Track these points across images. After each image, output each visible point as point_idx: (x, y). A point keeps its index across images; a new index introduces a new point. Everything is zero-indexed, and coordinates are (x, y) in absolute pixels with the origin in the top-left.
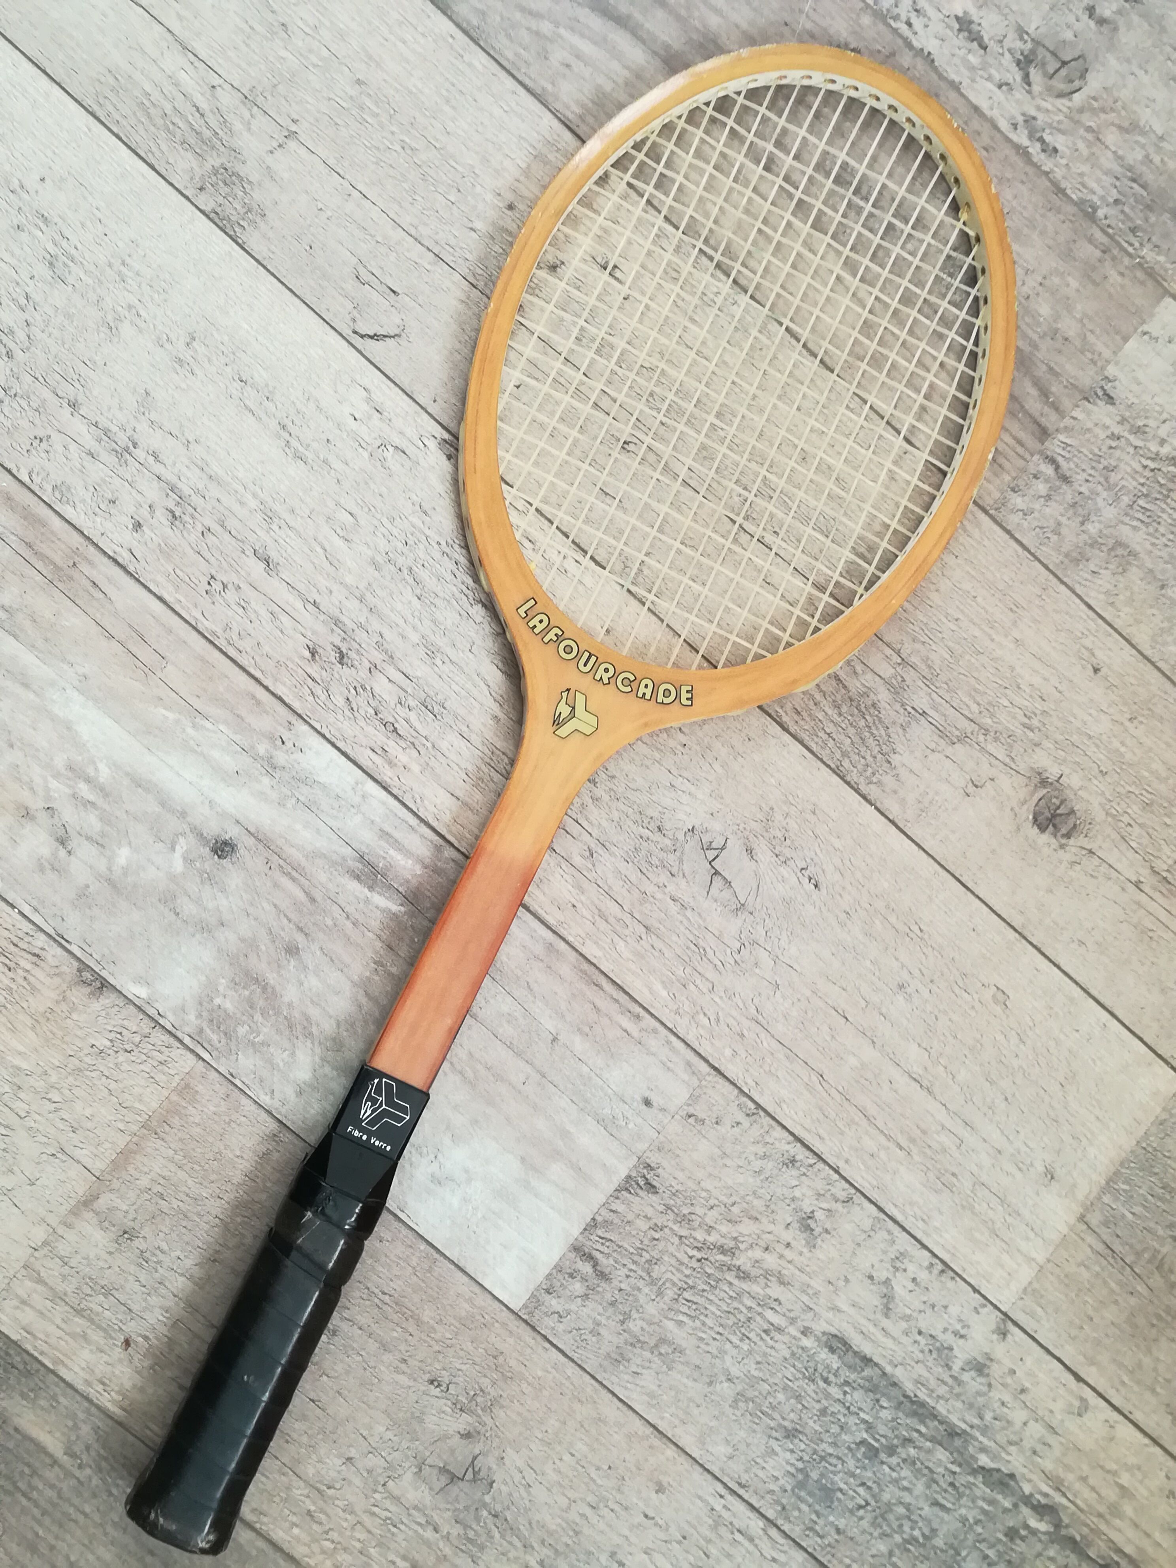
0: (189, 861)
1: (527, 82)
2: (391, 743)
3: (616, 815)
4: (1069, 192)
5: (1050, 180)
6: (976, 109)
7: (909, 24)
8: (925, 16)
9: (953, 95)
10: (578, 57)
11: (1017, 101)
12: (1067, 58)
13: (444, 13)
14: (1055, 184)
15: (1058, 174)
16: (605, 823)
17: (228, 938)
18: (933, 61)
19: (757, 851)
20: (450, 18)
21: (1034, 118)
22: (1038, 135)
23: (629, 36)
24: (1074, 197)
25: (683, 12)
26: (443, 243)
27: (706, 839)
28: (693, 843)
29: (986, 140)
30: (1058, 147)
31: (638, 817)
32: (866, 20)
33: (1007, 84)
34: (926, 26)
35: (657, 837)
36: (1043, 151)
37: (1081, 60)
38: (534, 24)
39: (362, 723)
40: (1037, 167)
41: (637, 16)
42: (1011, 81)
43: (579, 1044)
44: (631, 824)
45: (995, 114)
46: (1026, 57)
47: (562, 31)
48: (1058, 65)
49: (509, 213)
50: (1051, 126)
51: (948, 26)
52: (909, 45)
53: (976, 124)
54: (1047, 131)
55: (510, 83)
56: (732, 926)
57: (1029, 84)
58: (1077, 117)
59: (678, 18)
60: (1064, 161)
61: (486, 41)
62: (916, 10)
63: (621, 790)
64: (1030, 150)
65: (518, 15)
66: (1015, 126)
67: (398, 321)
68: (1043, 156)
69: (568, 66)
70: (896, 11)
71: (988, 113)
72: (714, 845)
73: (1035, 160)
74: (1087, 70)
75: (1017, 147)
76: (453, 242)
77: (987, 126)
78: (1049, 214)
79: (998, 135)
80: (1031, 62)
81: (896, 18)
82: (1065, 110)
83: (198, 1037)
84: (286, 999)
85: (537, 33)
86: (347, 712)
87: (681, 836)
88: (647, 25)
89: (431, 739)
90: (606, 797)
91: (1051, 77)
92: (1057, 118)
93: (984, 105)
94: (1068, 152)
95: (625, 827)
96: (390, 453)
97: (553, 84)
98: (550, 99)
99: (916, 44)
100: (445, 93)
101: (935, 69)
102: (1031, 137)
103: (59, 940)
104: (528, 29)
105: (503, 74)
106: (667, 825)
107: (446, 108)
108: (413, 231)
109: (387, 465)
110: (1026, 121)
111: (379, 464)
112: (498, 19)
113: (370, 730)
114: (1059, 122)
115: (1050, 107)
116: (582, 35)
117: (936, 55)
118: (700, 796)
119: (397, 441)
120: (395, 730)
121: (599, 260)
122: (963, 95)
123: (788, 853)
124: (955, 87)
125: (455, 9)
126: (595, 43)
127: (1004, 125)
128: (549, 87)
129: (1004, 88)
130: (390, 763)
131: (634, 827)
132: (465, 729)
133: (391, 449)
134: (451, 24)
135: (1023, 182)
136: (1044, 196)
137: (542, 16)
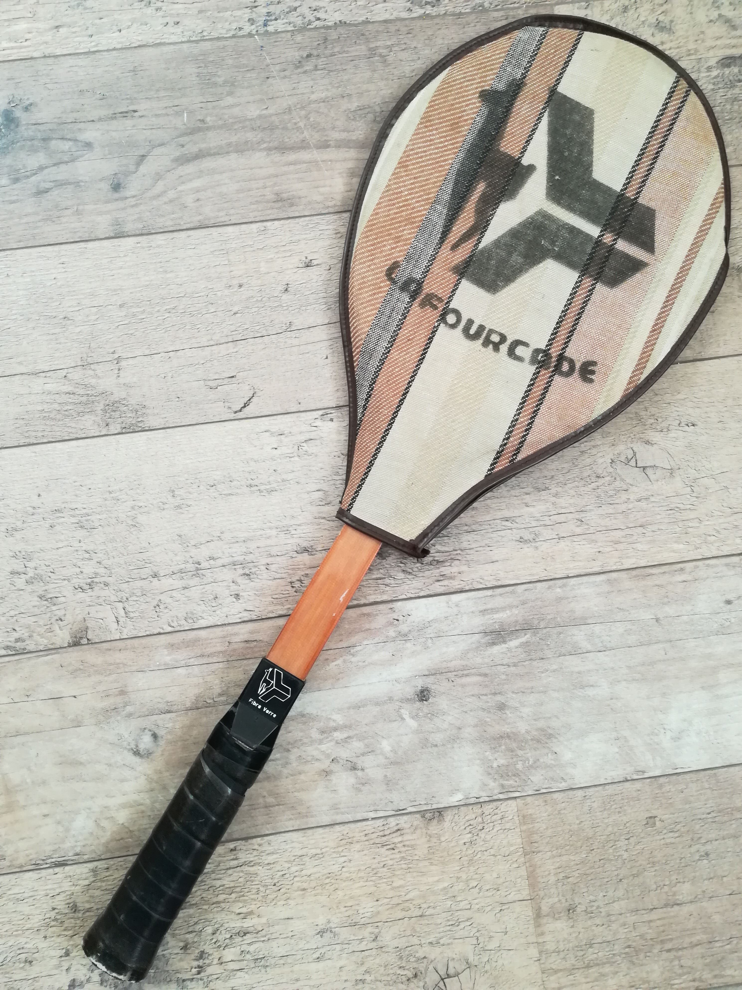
0: (415, 717)
1: (188, 226)
2: (442, 569)
3: (572, 492)
4: (463, 11)
5: (450, 15)
6: (386, 21)
7: (318, 19)
8: (321, 8)
9: (370, 27)
10: (198, 191)
13: (124, 237)
14: (453, 14)
15: (450, 8)
16: (572, 501)
17: (469, 732)
18: (345, 23)
19: (651, 439)
20: (129, 236)
23: (209, 158)
24: (467, 11)
25: (220, 122)
26: (230, 333)
27: (623, 458)
28: (619, 467)
29: (404, 30)
31: (583, 482)
32: (299, 38)
34: (326, 12)
35: (601, 481)
36: (433, 6)
38: (165, 199)
39: (421, 574)
40: (439, 15)
41: (203, 146)
43: (670, 610)
44: (583, 488)
45: (395, 15)
47: (180, 188)
49: (242, 289)
52: (328, 28)
53: (392, 28)
55: (183, 234)
56: (678, 483)
59: (220, 127)
61: (153, 229)
62: (314, 10)
63: (562, 479)
64: (427, 12)
65: (155, 203)
66: (410, 10)
67: (248, 387)
68: (435, 9)
69: (198, 200)
70: (306, 20)
71: (392, 17)
72: (630, 457)
73: (434, 14)
75: (420, 17)
76: (233, 328)
77: (398, 23)
78: (465, 30)
79: (407, 22)
81: (310, 23)
83: (504, 789)
84: (523, 731)
85: (171, 201)
86: (410, 577)
87: (611, 470)
88: (211, 145)
89: (457, 547)
90: (559, 489)
93: (387, 16)
95: (582, 493)
96: (305, 447)
97: (200, 214)
98: (207, 222)
99: (330, 24)
100: (161, 270)
101: (350, 25)
102: (421, 7)
103: (400, 813)
104: (165, 203)
105: (175, 234)
106: (600, 471)
107: (169, 275)
108: (212, 343)
109: (310, 452)
111: (306, 457)
112: (148, 214)
113: (427, 573)
116: (191, 180)
117: (343, 18)
118: (599, 443)
119: (303, 438)
120: (438, 562)
122: (373, 22)
123: (664, 424)
124: (367, 22)
125: (126, 230)
126: (199, 177)
127: (405, 15)
128: (200, 217)
130: (451, 578)
131: (586, 489)
132: (466, 528)
133: (304, 444)
134: (131, 238)
135: (439, 29)
136: (455, 24)
137: (165, 192)
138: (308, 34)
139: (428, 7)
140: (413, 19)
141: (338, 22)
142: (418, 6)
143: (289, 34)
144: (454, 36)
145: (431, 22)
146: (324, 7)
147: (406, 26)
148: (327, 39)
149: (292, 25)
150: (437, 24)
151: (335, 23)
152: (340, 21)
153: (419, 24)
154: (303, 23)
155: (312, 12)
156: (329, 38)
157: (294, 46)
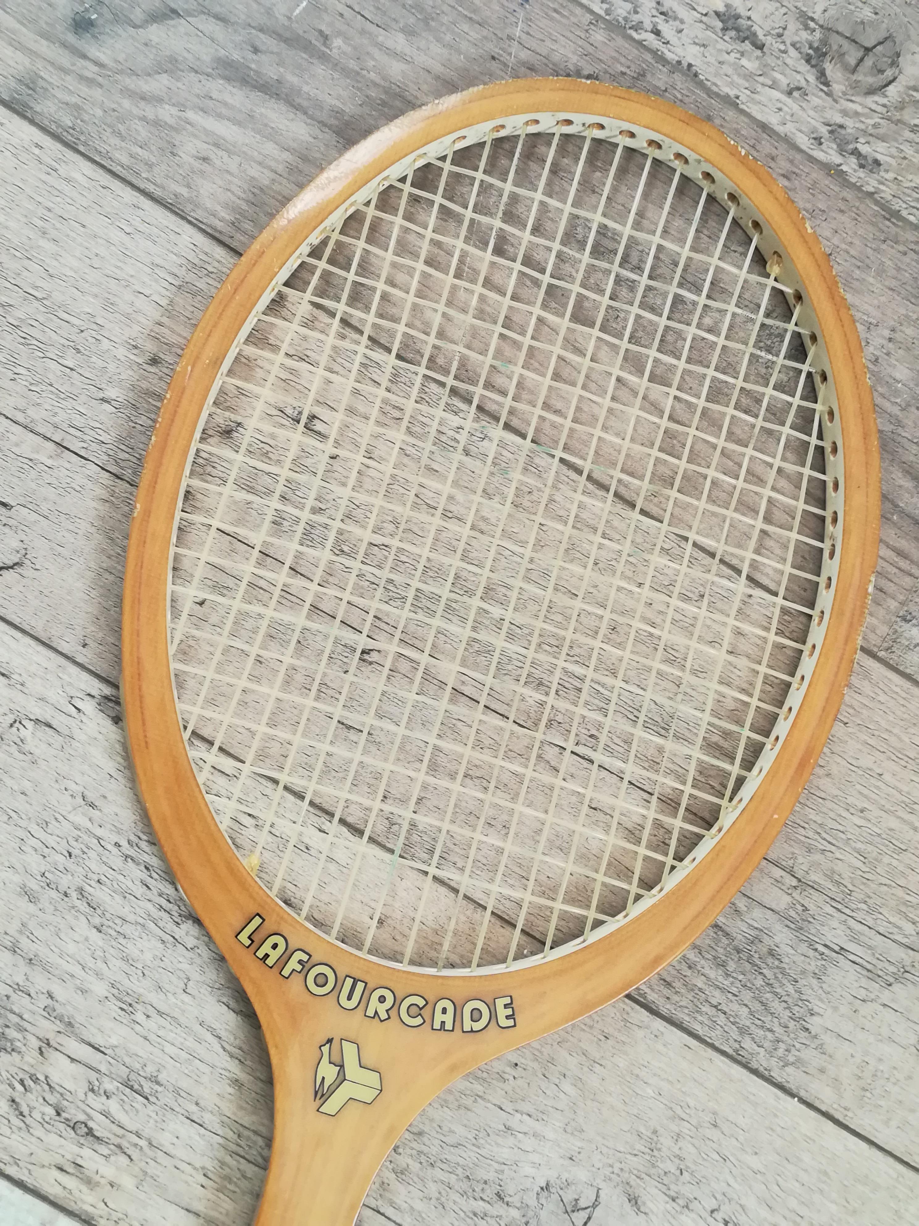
1: (151, 188)
2: (87, 1152)
3: (433, 1189)
4: (904, 213)
5: (877, 203)
6: (764, 127)
7: (657, 33)
8: (675, 18)
9: (730, 114)
10: (217, 145)
11: (815, 108)
12: (869, 44)
13: (24, 117)
14: (884, 206)
15: (887, 192)
16: (419, 1206)
18: (696, 75)
19: (644, 1198)
20: (32, 122)
21: (841, 126)
22: (851, 147)
23: (283, 108)
24: (912, 218)
25: (353, 65)
26: (65, 426)
27: (569, 1197)
28: (551, 1205)
29: (783, 165)
30: (879, 157)
31: (465, 1186)
32: (599, 36)
33: (799, 89)
34: (681, 31)
35: (499, 1209)
36: (862, 166)
37: (888, 44)
38: (150, 112)
39: (38, 1131)
40: (859, 189)
41: (292, 79)
42: (803, 84)
44: (456, 1197)
45: (789, 129)
46: (817, 50)
47: (190, 115)
48: (860, 54)
49: (152, 369)
50: (864, 131)
51: (708, 27)
52: (662, 60)
53: (767, 146)
54: (862, 140)
55: (129, 194)
57: (827, 84)
58: (897, 116)
59: (346, 72)
60: (890, 176)
61: (85, 144)
62: (662, 13)
63: (434, 1150)
64: (844, 168)
65: (126, 103)
66: (818, 141)
67: (16, 544)
68: (861, 173)
69: (205, 159)
70: (636, 18)
71: (780, 129)
72: (582, 1204)
73: (853, 180)
74: (898, 55)
75: (827, 168)
76: (79, 421)
77: (782, 147)
78: (884, 247)
79: (798, 157)
80: (825, 54)
81: (638, 27)
82: (879, 109)
85: (157, 123)
86: (16, 1121)
87: (532, 1201)
88: (306, 88)
89: (146, 1133)
90: (414, 1166)
91: (854, 71)
92: (871, 122)
93: (773, 120)
94: (893, 162)
95: (450, 1205)
96: (28, 731)
97: (189, 186)
98: (188, 208)
99: (669, 56)
100: (39, 223)
101: (701, 85)
102: (841, 151)
104: (143, 119)
105: (116, 185)
106: (510, 1189)
107: (42, 243)
108: (20, 417)
109: (26, 748)
110: (831, 132)
111: (14, 749)
112: (99, 113)
113: (52, 1139)
114: (875, 126)
115: (859, 109)
116: (220, 116)
117: (698, 64)
118: (551, 1135)
119: (37, 711)
120: (90, 1132)
121: (289, 411)
122: (742, 112)
123: (688, 1191)
124: (732, 103)
125: (38, 108)
126: (239, 123)
127: (804, 142)
128: (184, 191)
129: (796, 94)
130: (88, 1182)
131: (462, 1201)
132: (193, 1108)
133: (29, 725)
134: (33, 130)
135: (842, 211)
136: (874, 224)
137: (160, 100)
138: (620, 41)
139: (853, 160)
140: (812, 159)
141: (685, 64)
142: (839, 145)
143: (589, 17)
144: (857, 242)
145: (837, 189)
146: (682, 22)
147: (791, 162)
148: (644, 75)
149: (605, 6)
150: (844, 199)
151: (679, 63)
152: (690, 65)
153: (814, 175)
154: (626, 19)
155: (655, 13)
156: (649, 77)
157: (580, 42)
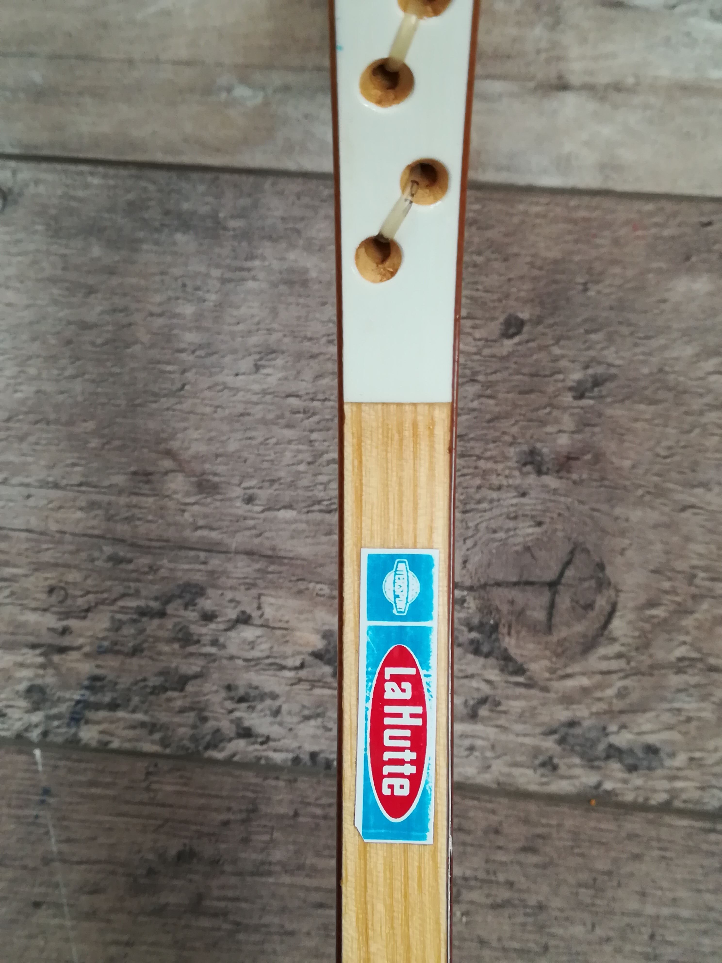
138: (199, 777)
139: (615, 766)
141: (305, 758)
142: (582, 756)
143: (141, 765)
144: (682, 893)
145: (612, 826)
146: (274, 696)
147: (526, 821)
148: (254, 810)
149: (157, 736)
150: (632, 836)
151: (296, 760)
152: (313, 756)
153: (569, 823)
154: (194, 739)
155: (229, 705)
156: (264, 809)
157: (147, 810)
